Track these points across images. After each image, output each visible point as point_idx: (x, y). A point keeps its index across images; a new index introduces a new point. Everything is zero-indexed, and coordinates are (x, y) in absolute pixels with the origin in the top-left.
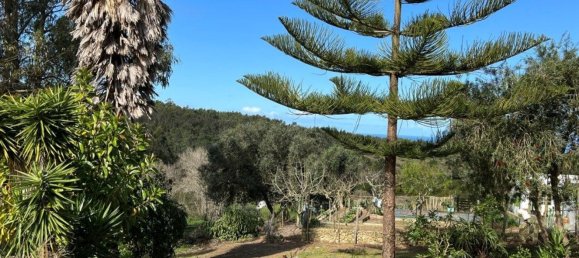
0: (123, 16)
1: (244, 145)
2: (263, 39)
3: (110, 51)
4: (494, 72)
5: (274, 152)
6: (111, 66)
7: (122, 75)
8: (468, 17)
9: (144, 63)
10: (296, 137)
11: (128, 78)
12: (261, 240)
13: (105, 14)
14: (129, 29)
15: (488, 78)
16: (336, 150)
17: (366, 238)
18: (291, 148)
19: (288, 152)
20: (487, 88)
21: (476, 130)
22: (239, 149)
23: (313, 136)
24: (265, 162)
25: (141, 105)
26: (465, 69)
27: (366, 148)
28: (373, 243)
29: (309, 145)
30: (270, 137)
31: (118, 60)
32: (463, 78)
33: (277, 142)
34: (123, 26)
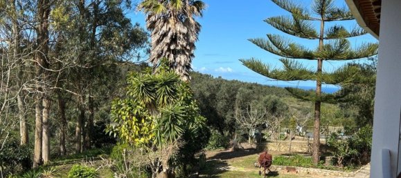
0: (178, 30)
1: (207, 94)
2: (249, 40)
3: (172, 47)
4: (373, 59)
5: (226, 99)
6: (172, 55)
7: (178, 59)
8: (360, 32)
9: (187, 53)
10: (240, 89)
11: (180, 61)
12: (230, 150)
13: (170, 29)
14: (181, 36)
15: (370, 62)
16: (270, 98)
17: (296, 148)
18: (237, 96)
19: (235, 99)
20: (369, 67)
21: (363, 89)
22: (203, 96)
23: (251, 88)
24: (220, 105)
25: (186, 75)
26: (358, 57)
27: (307, 98)
28: (300, 151)
29: (249, 94)
30: (223, 89)
31: (175, 52)
32: (356, 61)
33: (228, 92)
34: (178, 35)
